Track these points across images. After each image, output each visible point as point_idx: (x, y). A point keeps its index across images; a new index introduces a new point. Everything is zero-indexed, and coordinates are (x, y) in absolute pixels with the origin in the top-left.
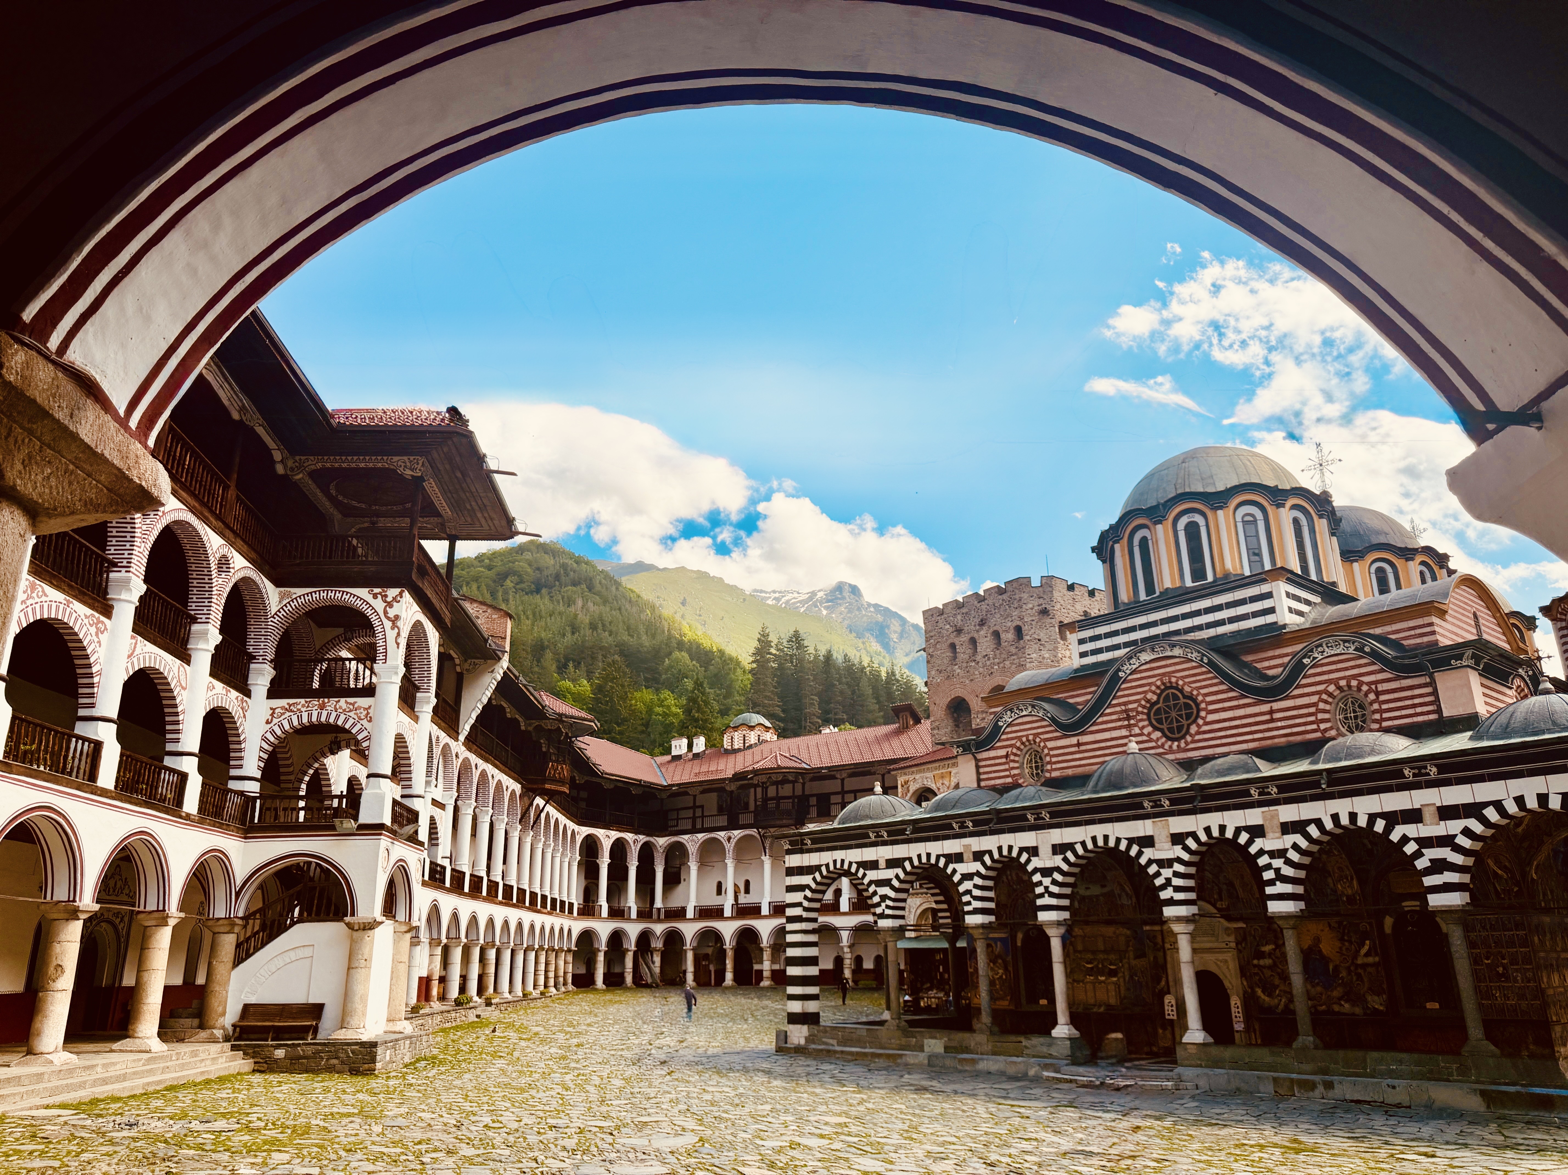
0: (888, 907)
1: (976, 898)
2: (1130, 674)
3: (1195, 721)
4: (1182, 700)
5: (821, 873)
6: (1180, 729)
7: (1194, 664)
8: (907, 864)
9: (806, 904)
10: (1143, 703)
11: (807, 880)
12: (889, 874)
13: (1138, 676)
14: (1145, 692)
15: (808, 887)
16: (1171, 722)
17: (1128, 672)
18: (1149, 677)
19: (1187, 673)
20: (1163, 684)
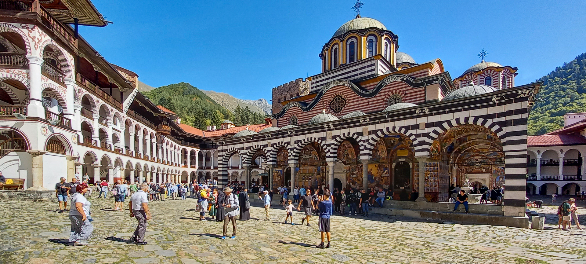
0: (246, 160)
1: (270, 157)
2: (326, 92)
3: (344, 106)
4: (341, 100)
5: (228, 151)
6: (339, 109)
7: (346, 87)
8: (252, 148)
9: (223, 160)
10: (329, 101)
11: (224, 153)
12: (246, 151)
13: (328, 92)
14: (330, 98)
15: (224, 155)
16: (337, 107)
17: (326, 91)
18: (332, 93)
19: (344, 91)
20: (336, 94)
